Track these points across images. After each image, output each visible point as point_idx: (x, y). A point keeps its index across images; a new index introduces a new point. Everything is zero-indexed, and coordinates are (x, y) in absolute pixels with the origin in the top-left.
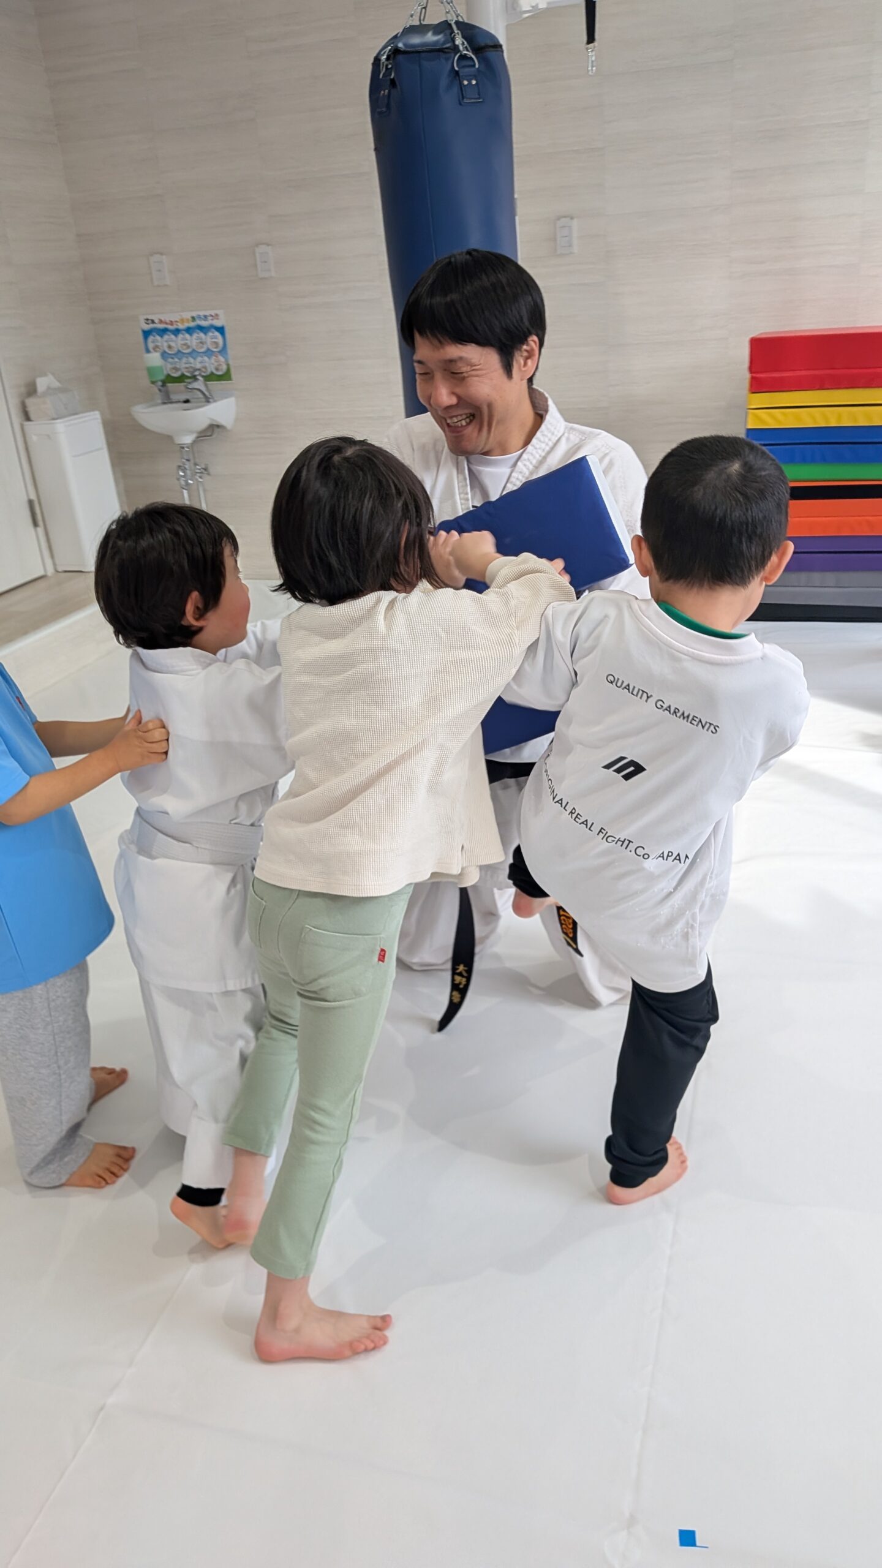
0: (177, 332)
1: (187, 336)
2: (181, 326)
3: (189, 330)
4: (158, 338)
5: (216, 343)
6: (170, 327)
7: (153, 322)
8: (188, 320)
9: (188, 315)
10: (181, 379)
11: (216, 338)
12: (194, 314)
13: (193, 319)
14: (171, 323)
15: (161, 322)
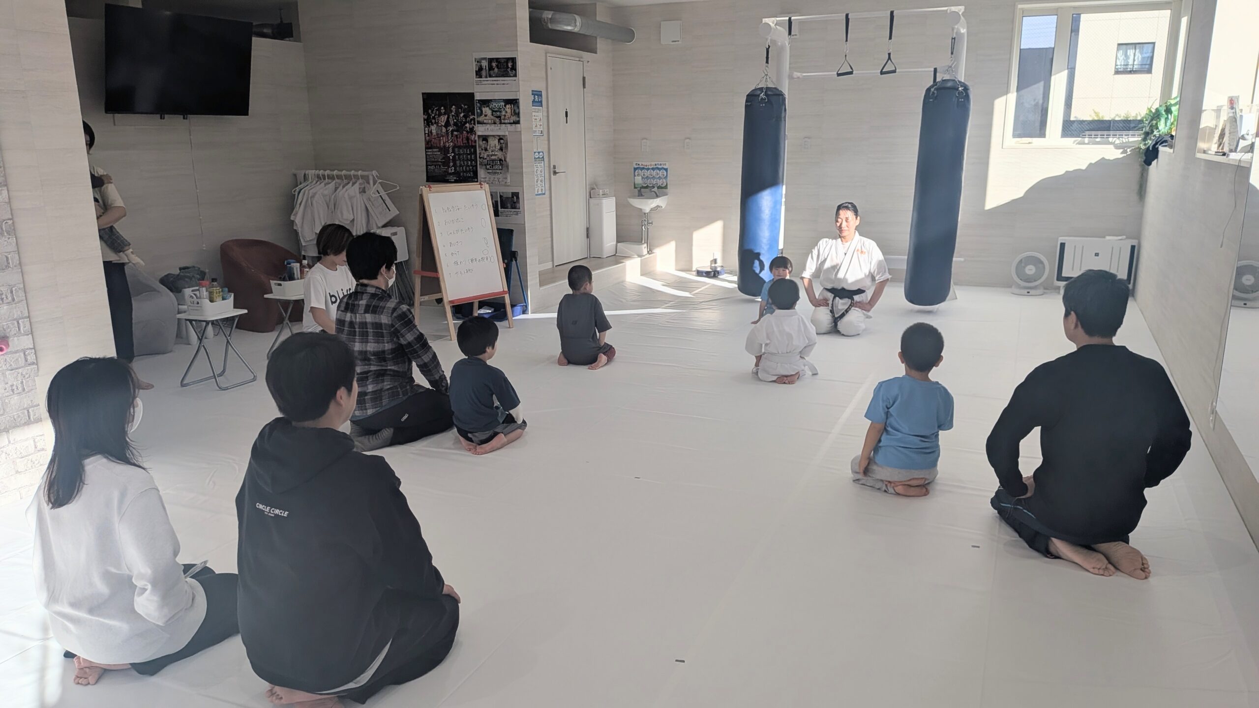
0: (648, 169)
1: (652, 171)
2: (650, 167)
3: (653, 169)
4: (640, 171)
5: (664, 175)
6: (645, 167)
7: (639, 165)
8: (653, 165)
9: (654, 163)
10: (647, 187)
11: (664, 172)
12: (656, 163)
13: (656, 165)
14: (646, 166)
15: (642, 165)
